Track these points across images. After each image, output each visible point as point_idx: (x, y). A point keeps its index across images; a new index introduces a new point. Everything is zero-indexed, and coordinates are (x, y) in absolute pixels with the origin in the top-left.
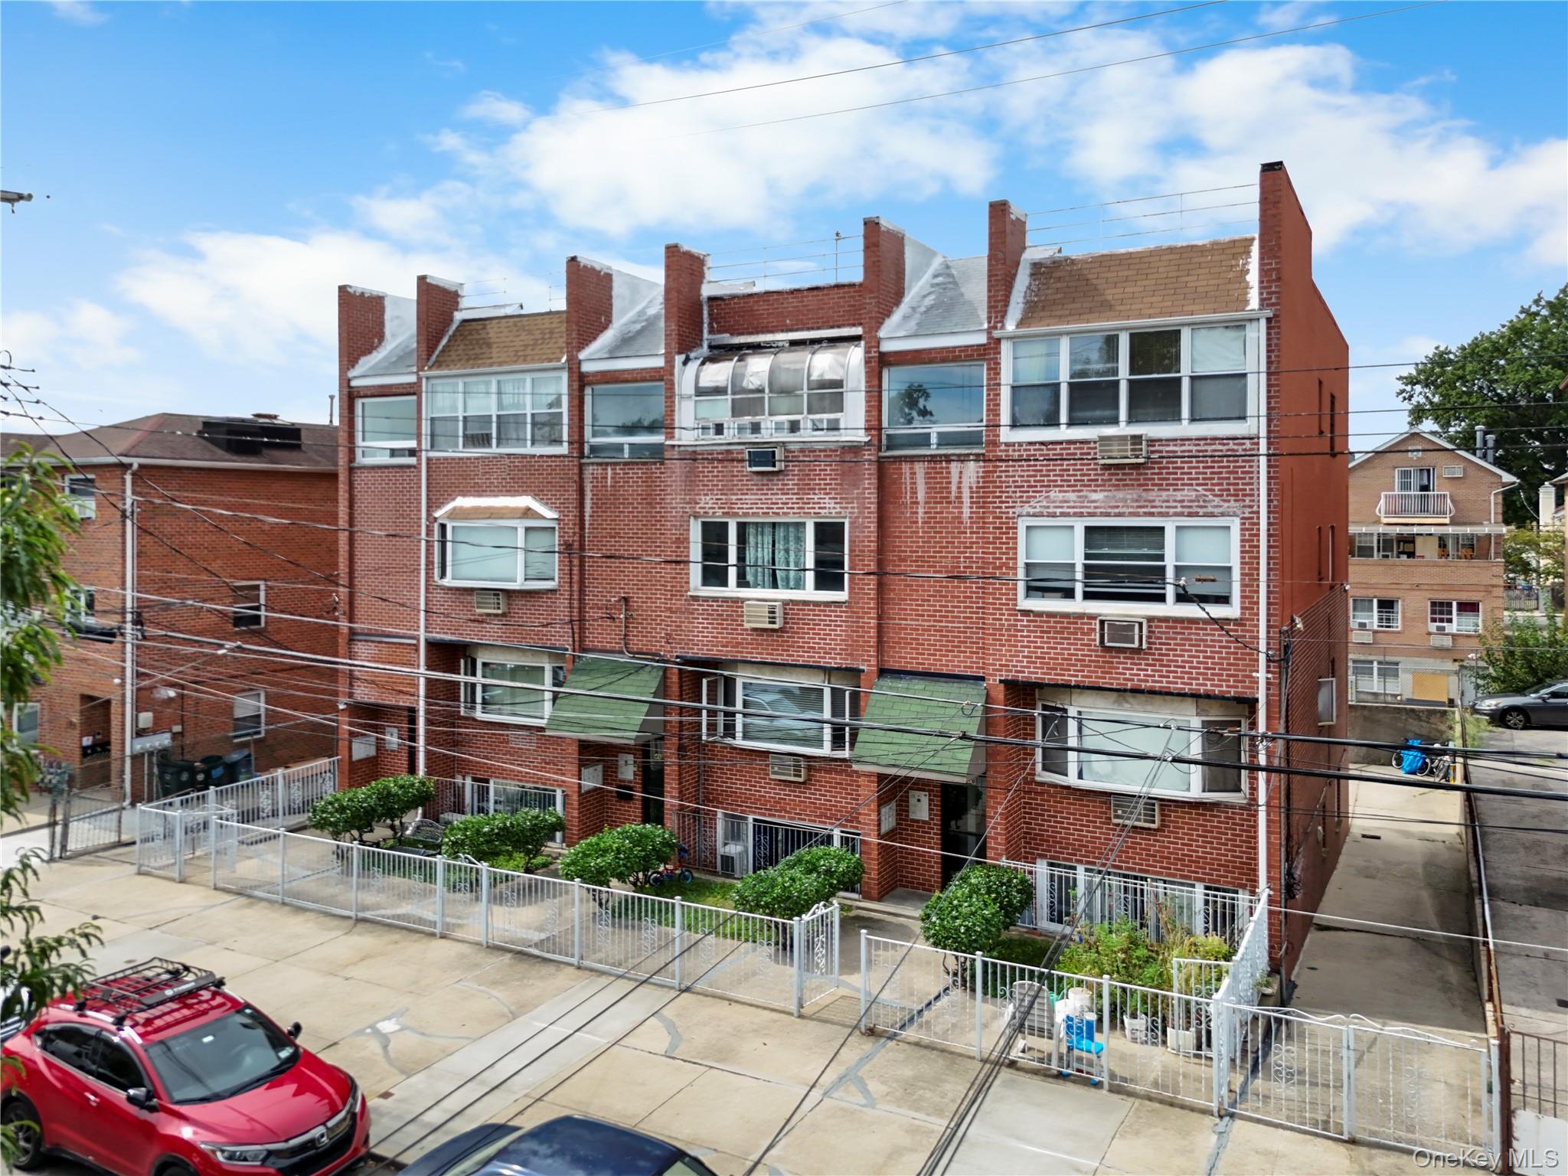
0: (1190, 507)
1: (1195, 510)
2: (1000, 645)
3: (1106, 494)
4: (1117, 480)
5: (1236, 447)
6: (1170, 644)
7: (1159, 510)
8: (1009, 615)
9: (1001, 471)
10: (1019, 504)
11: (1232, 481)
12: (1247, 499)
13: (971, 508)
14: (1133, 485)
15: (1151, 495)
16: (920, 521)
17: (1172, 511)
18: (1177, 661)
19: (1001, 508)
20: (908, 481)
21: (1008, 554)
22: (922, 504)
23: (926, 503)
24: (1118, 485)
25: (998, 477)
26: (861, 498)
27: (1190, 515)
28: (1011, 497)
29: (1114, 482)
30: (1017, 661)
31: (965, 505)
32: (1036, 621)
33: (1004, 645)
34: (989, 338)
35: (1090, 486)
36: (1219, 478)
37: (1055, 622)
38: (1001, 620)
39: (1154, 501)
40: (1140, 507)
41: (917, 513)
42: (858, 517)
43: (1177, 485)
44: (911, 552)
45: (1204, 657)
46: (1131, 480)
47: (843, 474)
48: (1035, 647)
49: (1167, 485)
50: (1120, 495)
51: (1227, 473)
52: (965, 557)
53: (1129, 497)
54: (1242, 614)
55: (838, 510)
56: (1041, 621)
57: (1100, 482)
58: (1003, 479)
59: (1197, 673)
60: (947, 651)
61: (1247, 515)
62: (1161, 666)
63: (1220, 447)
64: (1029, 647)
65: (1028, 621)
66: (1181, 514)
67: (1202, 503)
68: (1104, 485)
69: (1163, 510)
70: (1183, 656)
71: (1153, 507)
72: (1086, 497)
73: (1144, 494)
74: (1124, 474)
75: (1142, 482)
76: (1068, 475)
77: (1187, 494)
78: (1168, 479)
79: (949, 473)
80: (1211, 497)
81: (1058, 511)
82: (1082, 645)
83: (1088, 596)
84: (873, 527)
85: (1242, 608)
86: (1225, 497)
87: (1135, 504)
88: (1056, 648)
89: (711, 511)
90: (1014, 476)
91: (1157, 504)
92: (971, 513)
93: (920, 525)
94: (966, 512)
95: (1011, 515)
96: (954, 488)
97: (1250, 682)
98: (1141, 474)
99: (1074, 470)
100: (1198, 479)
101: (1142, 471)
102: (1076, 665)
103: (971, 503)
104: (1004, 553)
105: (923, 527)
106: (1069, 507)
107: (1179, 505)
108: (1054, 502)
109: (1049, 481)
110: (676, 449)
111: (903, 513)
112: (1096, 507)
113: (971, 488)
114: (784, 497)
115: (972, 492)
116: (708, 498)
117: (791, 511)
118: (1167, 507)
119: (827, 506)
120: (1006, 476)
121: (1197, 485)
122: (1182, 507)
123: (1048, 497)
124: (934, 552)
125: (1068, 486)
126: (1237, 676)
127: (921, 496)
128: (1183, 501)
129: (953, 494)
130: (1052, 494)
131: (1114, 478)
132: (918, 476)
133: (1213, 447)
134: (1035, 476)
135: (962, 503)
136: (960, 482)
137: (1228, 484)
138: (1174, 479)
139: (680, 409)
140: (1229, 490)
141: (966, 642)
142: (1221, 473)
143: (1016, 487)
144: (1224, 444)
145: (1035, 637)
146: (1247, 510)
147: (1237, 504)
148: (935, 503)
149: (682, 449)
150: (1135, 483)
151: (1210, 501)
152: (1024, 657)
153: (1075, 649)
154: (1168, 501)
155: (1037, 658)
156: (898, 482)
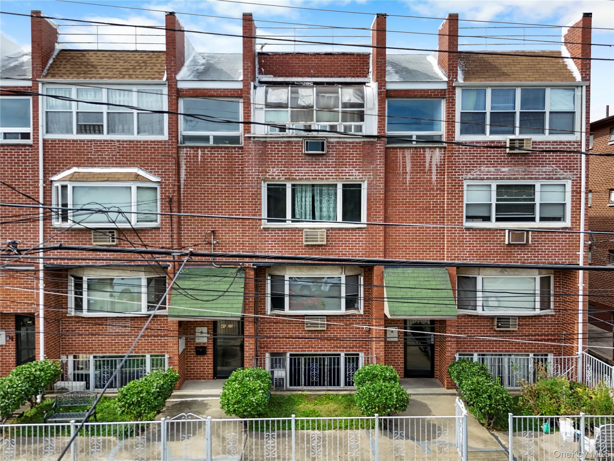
0: (549, 175)
1: (551, 176)
2: (454, 246)
3: (509, 168)
4: (515, 161)
5: (570, 146)
6: (539, 241)
7: (535, 176)
8: (459, 231)
9: (455, 156)
10: (465, 173)
11: (568, 162)
12: (575, 171)
13: (437, 175)
14: (522, 164)
15: (531, 169)
16: (408, 182)
17: (541, 177)
18: (542, 249)
19: (455, 175)
20: (401, 161)
21: (459, 199)
22: (409, 174)
23: (411, 173)
24: (515, 164)
25: (454, 159)
26: (375, 170)
27: (549, 179)
28: (461, 170)
29: (513, 162)
30: (464, 254)
31: (433, 174)
32: (473, 233)
33: (457, 247)
34: (448, 86)
35: (501, 164)
36: (563, 161)
37: (483, 233)
38: (455, 233)
39: (532, 172)
40: (526, 175)
41: (406, 178)
42: (373, 181)
43: (543, 164)
44: (402, 199)
45: (555, 246)
46: (521, 161)
47: (364, 156)
48: (473, 247)
49: (539, 164)
50: (516, 169)
51: (566, 158)
52: (433, 202)
53: (521, 170)
54: (572, 225)
55: (361, 176)
56: (476, 233)
57: (506, 162)
58: (457, 160)
59: (552, 254)
60: (423, 251)
61: (575, 179)
62: (535, 252)
63: (563, 146)
64: (470, 247)
65: (469, 233)
66: (545, 178)
67: (555, 173)
68: (508, 164)
69: (537, 176)
70: (545, 246)
71: (532, 175)
72: (500, 170)
73: (528, 169)
74: (518, 159)
75: (527, 162)
76: (490, 159)
77: (548, 168)
78: (539, 161)
79: (425, 157)
80: (559, 170)
81: (485, 177)
82: (497, 244)
83: (498, 220)
84: (382, 186)
85: (572, 222)
86: (565, 170)
87: (524, 173)
88: (484, 246)
89: (277, 177)
90: (462, 159)
91: (534, 173)
92: (437, 178)
93: (408, 185)
94: (434, 178)
95: (461, 179)
96: (427, 165)
97: (575, 257)
98: (526, 159)
99: (493, 156)
100: (553, 161)
101: (527, 157)
102: (494, 254)
103: (437, 173)
104: (457, 199)
105: (409, 186)
106: (491, 175)
107: (544, 174)
108: (483, 172)
109: (480, 161)
110: (252, 139)
111: (398, 178)
112: (504, 175)
113: (437, 165)
114: (326, 169)
115: (437, 167)
116: (275, 169)
117: (331, 177)
118: (539, 175)
119: (354, 174)
120: (458, 159)
121: (553, 164)
122: (546, 175)
123: (480, 170)
124: (416, 199)
125: (490, 164)
126: (569, 254)
127: (408, 169)
128: (546, 172)
129: (427, 168)
130: (482, 168)
131: (513, 160)
132: (407, 158)
133: (560, 146)
134: (474, 159)
135: (432, 173)
136: (431, 162)
137: (567, 164)
138: (542, 161)
139: (254, 115)
140: (567, 167)
141: (434, 246)
142: (564, 159)
143: (463, 164)
144: (565, 145)
145: (473, 241)
146: (575, 176)
147: (571, 173)
148: (416, 173)
149: (256, 139)
150: (523, 163)
151: (558, 172)
152: (467, 252)
153: (493, 246)
154: (539, 172)
155: (474, 252)
156: (395, 161)
